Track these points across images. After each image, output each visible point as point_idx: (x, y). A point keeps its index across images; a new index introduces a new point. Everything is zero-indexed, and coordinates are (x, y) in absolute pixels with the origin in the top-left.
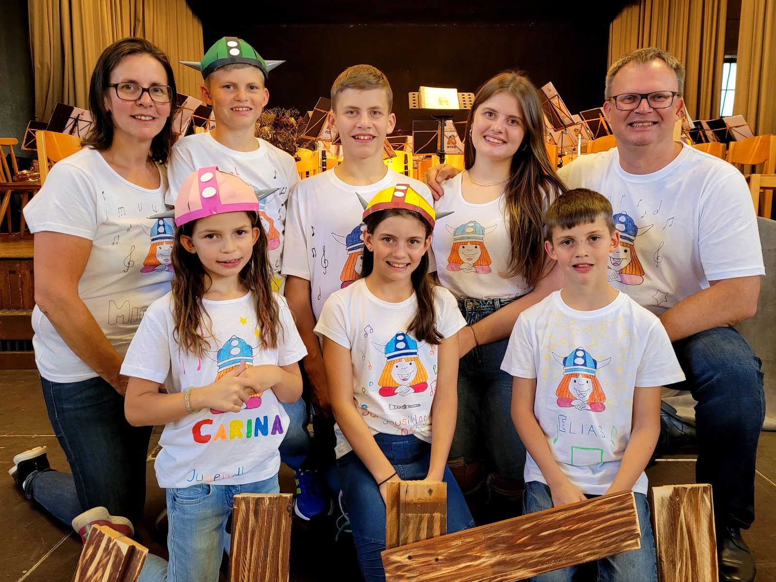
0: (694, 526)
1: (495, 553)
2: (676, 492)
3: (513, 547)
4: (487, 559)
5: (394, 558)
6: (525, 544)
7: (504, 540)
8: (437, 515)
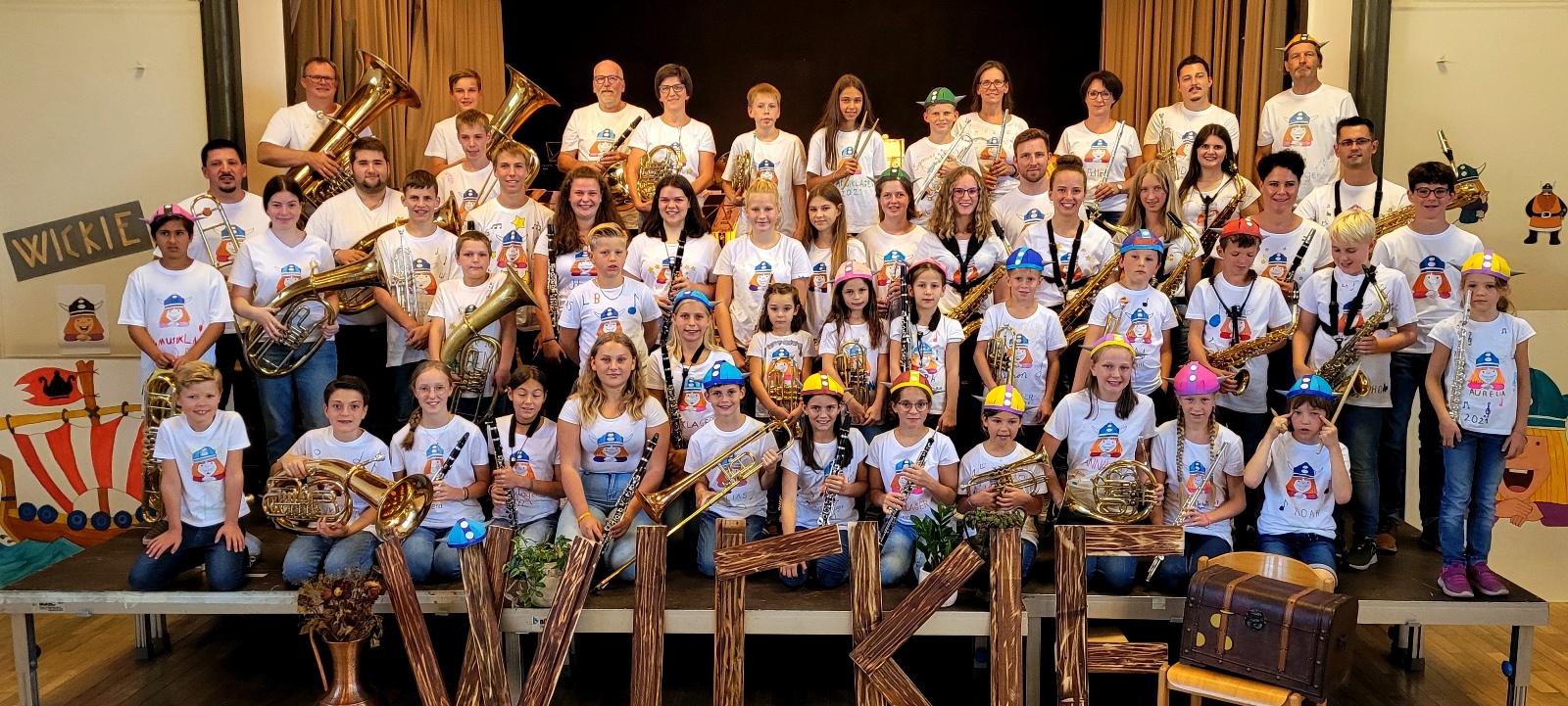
0: (867, 541)
1: (768, 553)
2: (859, 524)
3: (777, 550)
4: (764, 556)
5: (719, 554)
6: (783, 549)
7: (772, 546)
8: (741, 535)
